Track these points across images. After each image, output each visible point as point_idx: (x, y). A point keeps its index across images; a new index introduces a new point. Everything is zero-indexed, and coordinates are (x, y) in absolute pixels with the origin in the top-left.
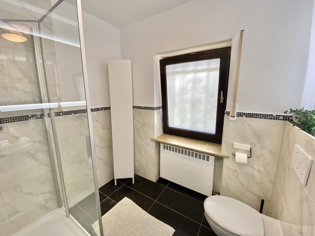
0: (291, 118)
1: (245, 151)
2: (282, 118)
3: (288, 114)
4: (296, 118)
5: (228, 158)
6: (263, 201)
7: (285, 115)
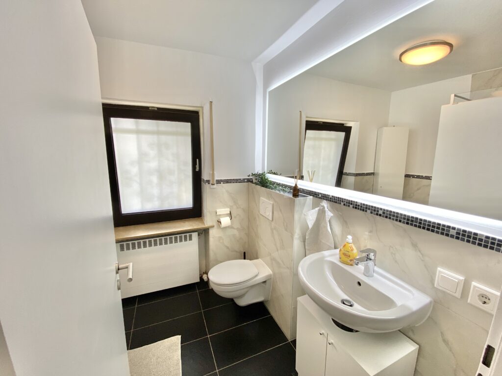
0: (251, 180)
1: (226, 215)
2: (246, 180)
3: (251, 177)
4: (256, 179)
5: (213, 227)
6: (245, 253)
7: (248, 178)
